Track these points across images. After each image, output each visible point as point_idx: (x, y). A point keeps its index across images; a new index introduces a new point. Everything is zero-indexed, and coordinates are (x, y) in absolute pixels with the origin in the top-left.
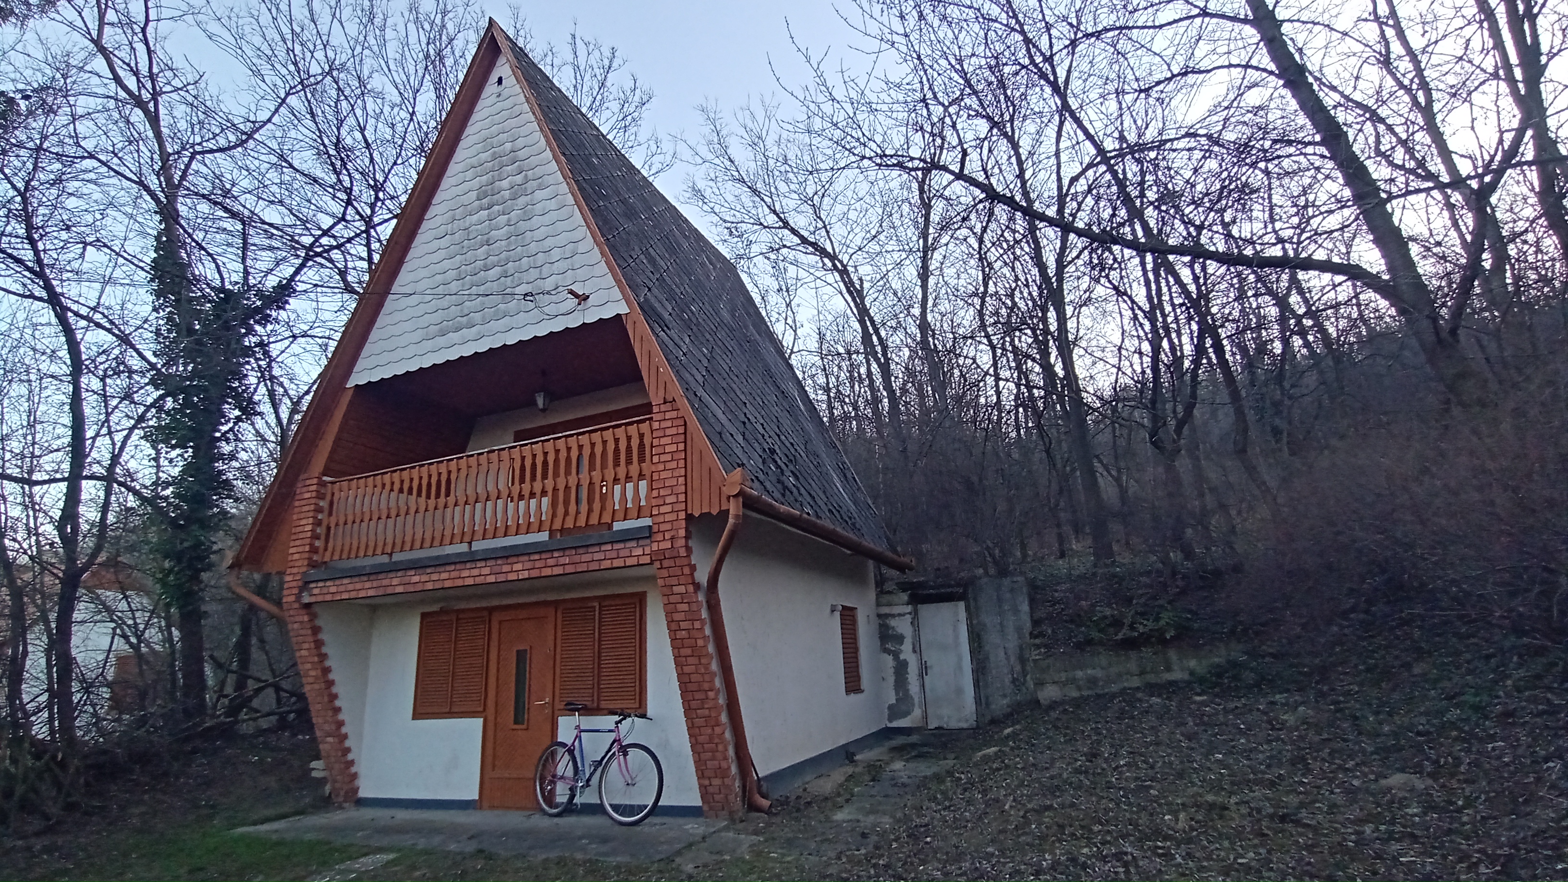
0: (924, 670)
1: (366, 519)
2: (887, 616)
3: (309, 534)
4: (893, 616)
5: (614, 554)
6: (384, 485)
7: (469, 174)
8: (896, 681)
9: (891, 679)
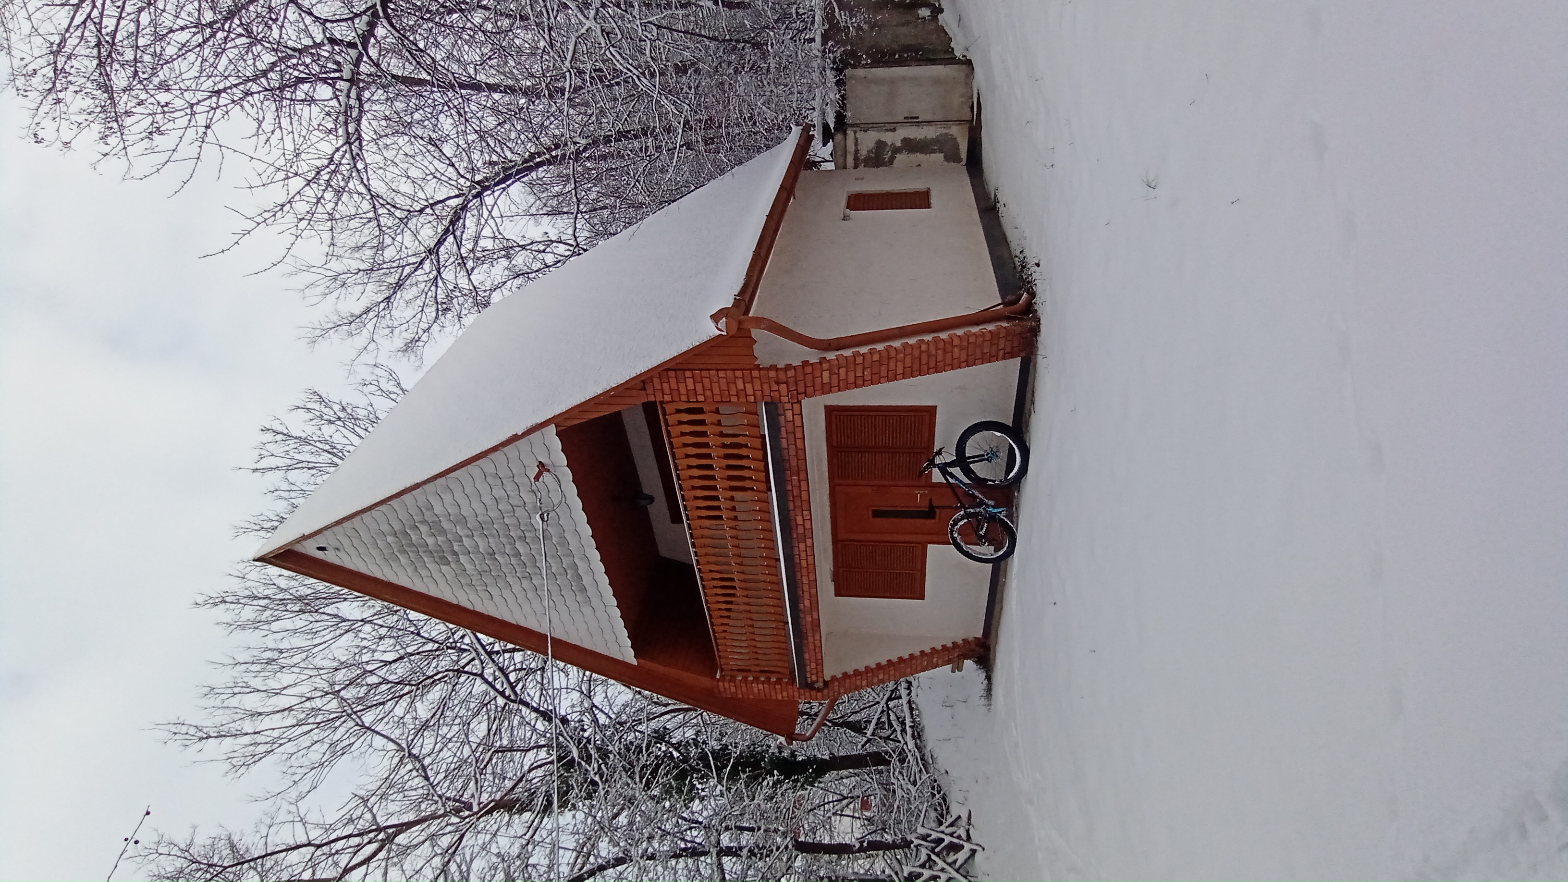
0: (913, 121)
1: (753, 643)
2: (856, 158)
3: (766, 686)
4: (857, 152)
5: (791, 437)
6: (725, 631)
7: (423, 572)
8: (921, 152)
9: (920, 157)
